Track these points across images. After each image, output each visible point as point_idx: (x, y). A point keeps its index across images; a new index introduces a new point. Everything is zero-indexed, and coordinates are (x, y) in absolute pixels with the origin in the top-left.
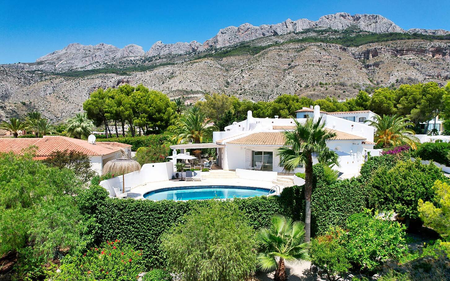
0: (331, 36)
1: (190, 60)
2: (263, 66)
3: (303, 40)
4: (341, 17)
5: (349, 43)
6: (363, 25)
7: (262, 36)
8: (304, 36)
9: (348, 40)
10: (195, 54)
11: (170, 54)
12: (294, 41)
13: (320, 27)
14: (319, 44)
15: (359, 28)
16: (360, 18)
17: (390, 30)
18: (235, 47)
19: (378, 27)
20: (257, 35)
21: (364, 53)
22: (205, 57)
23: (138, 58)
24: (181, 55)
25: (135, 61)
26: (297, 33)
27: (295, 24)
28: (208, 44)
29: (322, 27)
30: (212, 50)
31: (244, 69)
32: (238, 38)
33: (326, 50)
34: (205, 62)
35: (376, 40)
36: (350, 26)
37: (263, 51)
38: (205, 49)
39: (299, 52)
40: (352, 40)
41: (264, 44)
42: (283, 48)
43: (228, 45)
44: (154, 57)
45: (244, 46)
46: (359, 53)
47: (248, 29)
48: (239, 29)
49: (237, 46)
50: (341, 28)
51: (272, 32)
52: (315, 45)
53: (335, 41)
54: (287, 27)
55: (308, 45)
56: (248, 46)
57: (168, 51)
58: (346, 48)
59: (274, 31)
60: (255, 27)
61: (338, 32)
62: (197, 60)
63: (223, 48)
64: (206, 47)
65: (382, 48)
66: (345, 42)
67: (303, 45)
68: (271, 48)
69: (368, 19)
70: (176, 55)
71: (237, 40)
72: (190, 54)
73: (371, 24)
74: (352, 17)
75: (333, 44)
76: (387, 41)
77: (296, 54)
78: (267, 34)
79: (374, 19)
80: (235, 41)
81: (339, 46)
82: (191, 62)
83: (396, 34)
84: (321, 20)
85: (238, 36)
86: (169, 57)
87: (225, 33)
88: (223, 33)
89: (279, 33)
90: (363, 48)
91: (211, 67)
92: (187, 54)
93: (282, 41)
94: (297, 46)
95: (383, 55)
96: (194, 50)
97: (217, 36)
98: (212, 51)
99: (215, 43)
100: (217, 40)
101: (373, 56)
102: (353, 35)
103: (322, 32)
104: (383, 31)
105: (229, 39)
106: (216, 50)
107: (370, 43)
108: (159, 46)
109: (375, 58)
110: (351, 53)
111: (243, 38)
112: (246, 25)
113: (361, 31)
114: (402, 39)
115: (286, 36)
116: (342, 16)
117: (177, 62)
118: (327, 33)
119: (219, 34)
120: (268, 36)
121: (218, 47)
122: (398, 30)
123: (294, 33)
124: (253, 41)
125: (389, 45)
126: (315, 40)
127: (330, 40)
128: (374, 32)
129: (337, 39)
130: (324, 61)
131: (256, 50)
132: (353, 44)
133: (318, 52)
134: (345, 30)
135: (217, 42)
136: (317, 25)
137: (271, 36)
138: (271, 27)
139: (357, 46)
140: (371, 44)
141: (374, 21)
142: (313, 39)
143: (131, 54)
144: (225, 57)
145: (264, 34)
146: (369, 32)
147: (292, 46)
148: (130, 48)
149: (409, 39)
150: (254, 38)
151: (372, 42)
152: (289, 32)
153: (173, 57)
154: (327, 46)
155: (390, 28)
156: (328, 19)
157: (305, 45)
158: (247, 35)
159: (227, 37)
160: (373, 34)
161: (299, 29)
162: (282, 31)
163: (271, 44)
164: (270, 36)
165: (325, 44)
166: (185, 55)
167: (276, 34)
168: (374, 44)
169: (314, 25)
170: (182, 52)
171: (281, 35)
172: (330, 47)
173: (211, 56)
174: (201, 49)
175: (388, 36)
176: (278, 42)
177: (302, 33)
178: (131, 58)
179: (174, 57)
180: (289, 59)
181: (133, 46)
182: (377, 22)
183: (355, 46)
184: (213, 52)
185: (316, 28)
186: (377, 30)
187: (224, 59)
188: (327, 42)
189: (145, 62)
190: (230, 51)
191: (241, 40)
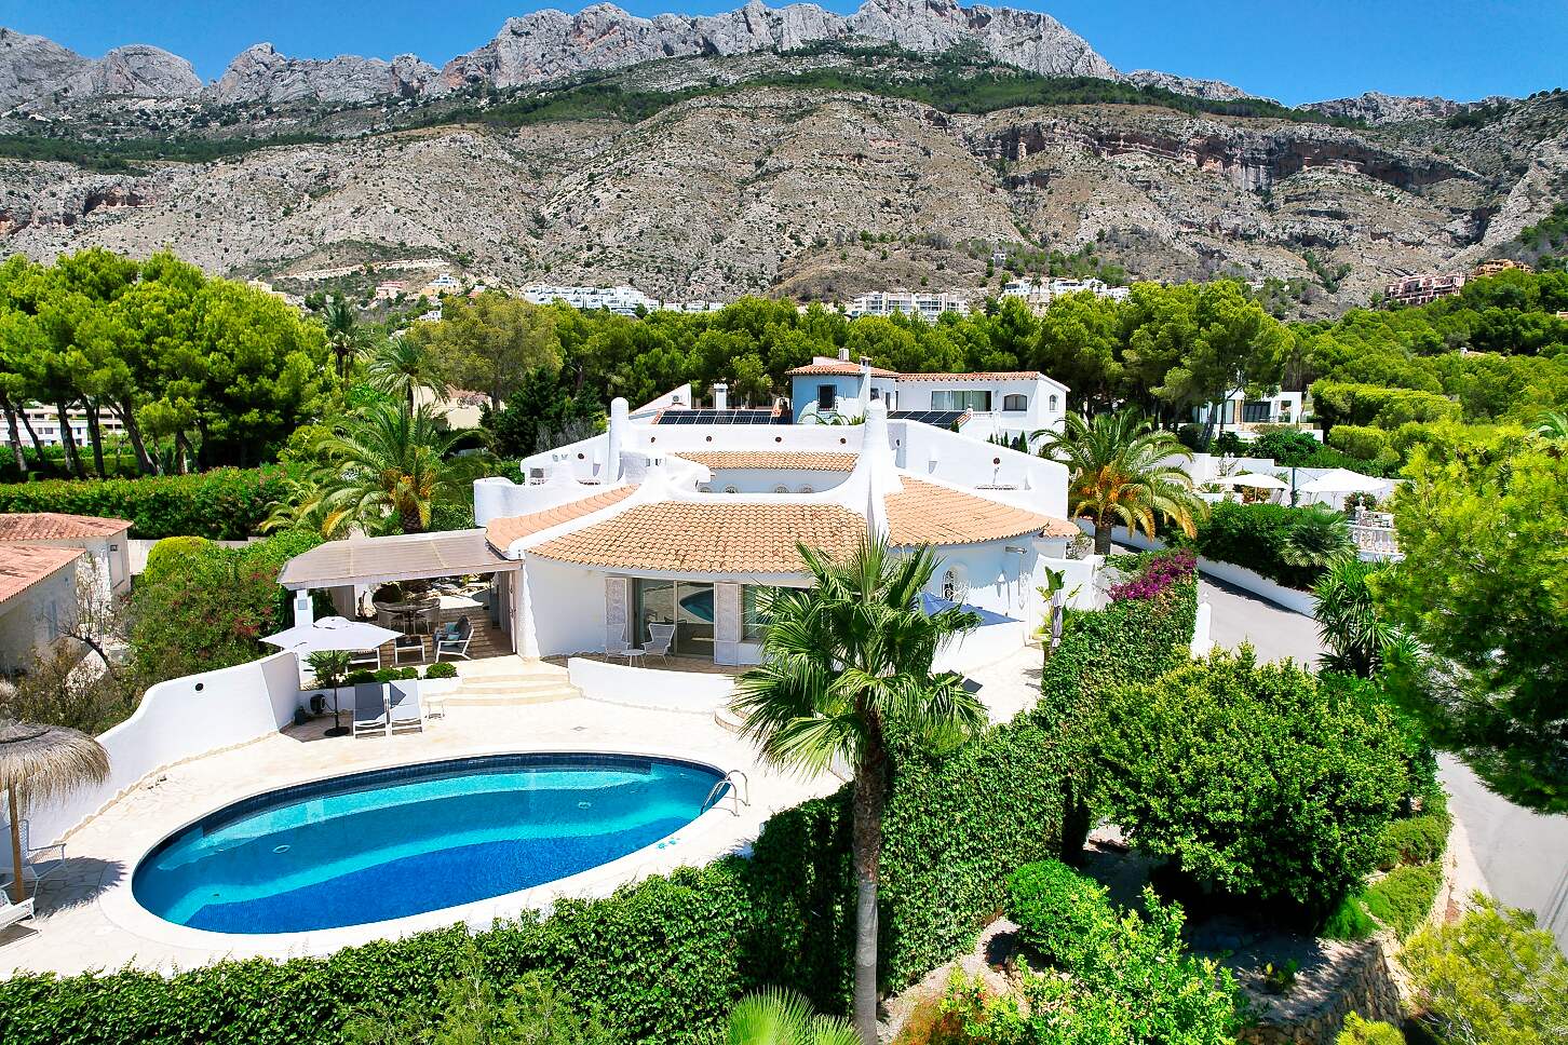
0: (898, 74)
1: (395, 129)
2: (668, 165)
3: (806, 80)
4: (930, 9)
5: (956, 101)
6: (997, 42)
7: (662, 54)
8: (809, 64)
9: (953, 90)
10: (414, 104)
11: (312, 99)
12: (774, 82)
13: (862, 38)
14: (858, 96)
15: (987, 53)
16: (989, 18)
17: (1080, 69)
18: (566, 88)
19: (1044, 53)
20: (645, 49)
21: (1002, 138)
22: (452, 118)
23: (172, 105)
24: (355, 106)
25: (160, 117)
26: (783, 55)
27: (779, 19)
28: (461, 70)
29: (868, 38)
30: (477, 94)
31: (599, 174)
32: (574, 54)
33: (881, 121)
34: (453, 140)
35: (1038, 96)
36: (958, 42)
37: (666, 112)
38: (453, 90)
39: (790, 120)
40: (963, 90)
41: (670, 85)
42: (735, 103)
43: (537, 78)
44: (245, 106)
45: (600, 89)
46: (988, 138)
47: (613, 24)
48: (577, 21)
49: (572, 85)
50: (929, 48)
51: (697, 44)
52: (844, 100)
53: (912, 90)
54: (750, 31)
55: (822, 99)
56: (613, 89)
57: (301, 85)
58: (945, 116)
59: (705, 39)
60: (636, 19)
61: (922, 60)
62: (422, 132)
63: (518, 89)
64: (456, 82)
65: (1055, 124)
66: (942, 97)
67: (806, 96)
68: (694, 102)
69: (1012, 24)
70: (336, 104)
71: (572, 65)
72: (392, 103)
73: (1022, 43)
74: (965, 12)
75: (905, 102)
76: (1071, 102)
77: (782, 127)
78: (681, 50)
79: (1033, 27)
80: (565, 68)
81: (923, 108)
82: (396, 137)
83: (1098, 83)
84: (864, 12)
85: (575, 49)
86: (309, 111)
87: (528, 33)
88: (520, 35)
89: (724, 50)
90: (1000, 121)
91: (475, 157)
92: (380, 104)
93: (733, 78)
94: (786, 99)
95: (1060, 149)
96: (407, 90)
97: (495, 43)
98: (480, 98)
99: (488, 68)
100: (497, 59)
101: (1030, 151)
102: (968, 75)
103: (869, 55)
104: (1058, 70)
105: (543, 56)
106: (494, 95)
107: (1020, 105)
108: (266, 66)
109: (1037, 156)
110: (960, 137)
111: (595, 56)
112: (602, 9)
113: (992, 63)
114: (1113, 101)
115: (746, 62)
116: (934, 6)
117: (341, 133)
118: (883, 61)
119: (504, 35)
120: (682, 58)
121: (501, 84)
122: (1102, 70)
123: (776, 53)
124: (630, 69)
125: (1077, 117)
126: (845, 82)
127: (894, 86)
128: (1032, 68)
129: (918, 83)
130: (876, 156)
131: (643, 105)
132: (967, 106)
133: (854, 124)
134: (944, 56)
135: (497, 67)
136: (850, 30)
137: (696, 57)
138: (693, 24)
139: (982, 113)
140: (1023, 109)
141: (1032, 32)
142: (839, 79)
143: (139, 85)
144: (528, 123)
145: (668, 49)
146: (1016, 69)
147: (766, 96)
148: (136, 63)
149: (1133, 102)
150: (635, 62)
151: (1026, 104)
152: (756, 47)
153: (324, 113)
154: (883, 106)
155: (1080, 63)
156: (887, 11)
157: (812, 96)
158: (609, 49)
159: (533, 48)
160: (1030, 78)
161: (792, 41)
162: (732, 43)
163: (695, 89)
164: (691, 57)
165: (878, 100)
166: (372, 106)
167: (710, 50)
168: (1033, 109)
169: (841, 31)
170: (360, 97)
171: (729, 56)
172: (895, 109)
173: (473, 116)
174: (436, 88)
175: (1073, 88)
176: (719, 82)
177: (801, 53)
178: (142, 103)
179: (330, 113)
180: (757, 143)
181: (146, 55)
182: (1040, 37)
183: (973, 112)
184: (482, 103)
185: (849, 39)
186: (1042, 65)
187: (526, 132)
188: (885, 92)
189: (205, 124)
190: (546, 104)
191: (587, 62)
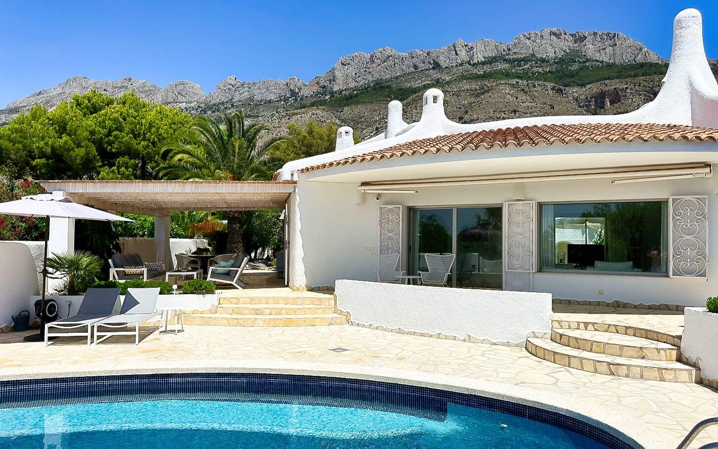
0: (535, 69)
1: (287, 111)
3: (485, 76)
4: (552, 36)
5: (567, 80)
6: (590, 49)
7: (412, 69)
8: (487, 68)
9: (566, 75)
10: (296, 100)
11: (251, 99)
12: (469, 78)
13: (515, 53)
14: (514, 81)
15: (585, 55)
16: (585, 37)
17: (640, 59)
18: (366, 89)
19: (618, 52)
20: (404, 67)
21: (594, 97)
22: (313, 105)
23: (192, 105)
24: (270, 101)
25: (187, 110)
26: (474, 65)
27: (471, 48)
28: (318, 83)
29: (518, 53)
30: (324, 94)
31: (381, 127)
32: (370, 72)
33: (526, 93)
34: (313, 114)
35: (616, 74)
36: (568, 51)
37: (414, 96)
38: (314, 92)
39: (478, 96)
40: (572, 75)
41: (416, 84)
42: (449, 90)
43: (352, 85)
44: (223, 103)
45: (382, 87)
46: (587, 98)
47: (389, 57)
48: (372, 57)
49: (369, 87)
50: (552, 55)
51: (430, 63)
52: (506, 83)
53: (544, 76)
54: (457, 54)
55: (494, 84)
56: (388, 87)
57: (247, 93)
58: (562, 88)
59: (434, 60)
60: (400, 54)
61: (548, 62)
62: (299, 111)
63: (343, 90)
64: (315, 88)
65: (627, 88)
66: (560, 79)
67: (486, 83)
69: (599, 39)
70: (262, 101)
71: (370, 78)
72: (286, 99)
73: (605, 49)
74: (572, 35)
75: (540, 82)
76: (635, 76)
77: (473, 99)
78: (422, 66)
79: (611, 40)
80: (366, 79)
81: (550, 85)
82: (287, 114)
83: (651, 65)
84: (517, 41)
85: (370, 70)
86: (250, 104)
87: (349, 64)
88: (345, 65)
89: (443, 65)
90: (594, 88)
91: (322, 122)
92: (281, 100)
93: (447, 78)
94: (475, 85)
95: (630, 101)
96: (293, 94)
97: (334, 69)
98: (326, 95)
99: (330, 82)
100: (334, 77)
101: (612, 103)
102: (575, 67)
103: (519, 61)
104: (627, 61)
105: (356, 74)
106: (332, 94)
107: (606, 79)
108: (232, 85)
109: (616, 105)
110: (571, 98)
111: (379, 73)
112: (384, 50)
113: (588, 60)
115: (455, 70)
116: (555, 34)
117: (263, 114)
118: (527, 64)
119: (338, 65)
120: (422, 70)
121: (336, 88)
123: (470, 64)
124: (397, 78)
125: (640, 84)
126: (507, 75)
127: (533, 76)
128: (612, 61)
129: (546, 73)
130: (523, 110)
131: (403, 94)
132: (574, 82)
133: (512, 96)
134: (560, 59)
135: (334, 80)
136: (509, 50)
137: (429, 69)
138: (428, 54)
139: (583, 85)
140: (607, 82)
141: (611, 42)
142: (503, 74)
143: (180, 97)
144: (348, 105)
145: (415, 67)
146: (602, 62)
147: (466, 85)
148: (180, 88)
150: (399, 74)
151: (609, 79)
152: (460, 62)
153: (256, 105)
154: (528, 85)
155: (640, 56)
156: (529, 39)
157: (488, 83)
158: (387, 69)
159: (351, 71)
160: (609, 66)
161: (479, 57)
162: (447, 61)
163: (429, 84)
164: (427, 70)
165: (525, 82)
166: (277, 101)
167: (437, 66)
168: (613, 81)
169: (504, 51)
170: (273, 97)
171: (446, 68)
172: (534, 86)
173: (322, 103)
174: (306, 92)
175: (636, 68)
176: (440, 80)
177: (483, 63)
178: (180, 105)
179: (259, 105)
180: (460, 108)
181: (184, 84)
182: (616, 45)
183: (578, 85)
184: (327, 98)
185: (509, 54)
186: (617, 59)
187: (346, 109)
188: (529, 78)
189: (205, 112)
190: (357, 96)
191: (377, 76)
